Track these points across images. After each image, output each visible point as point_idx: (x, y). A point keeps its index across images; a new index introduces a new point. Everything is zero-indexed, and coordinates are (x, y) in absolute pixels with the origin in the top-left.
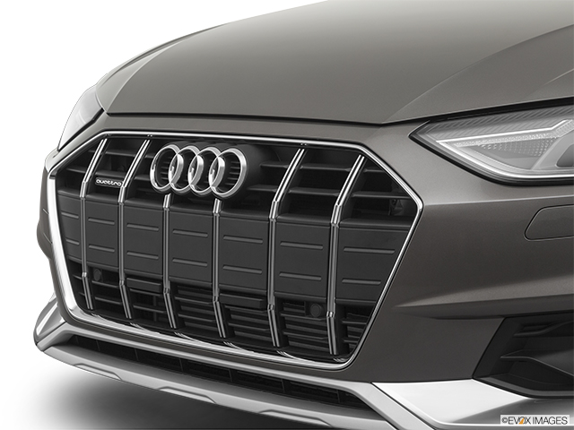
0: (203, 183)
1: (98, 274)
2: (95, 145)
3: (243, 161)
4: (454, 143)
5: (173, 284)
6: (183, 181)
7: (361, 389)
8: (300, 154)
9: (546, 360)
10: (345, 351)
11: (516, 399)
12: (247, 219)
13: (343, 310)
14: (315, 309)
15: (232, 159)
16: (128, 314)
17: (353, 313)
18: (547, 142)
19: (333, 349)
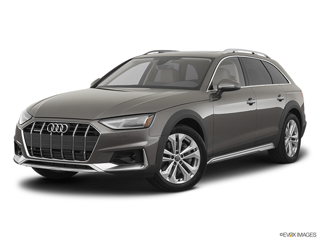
0: (59, 130)
1: (34, 148)
2: (33, 123)
3: (67, 126)
4: (105, 123)
5: (52, 149)
6: (55, 130)
7: (90, 165)
8: (78, 125)
9: (121, 159)
10: (87, 159)
11: (116, 165)
12: (68, 137)
13: (87, 152)
14: (82, 152)
15: (64, 126)
16: (42, 156)
17: (89, 152)
18: (121, 123)
19: (85, 159)
